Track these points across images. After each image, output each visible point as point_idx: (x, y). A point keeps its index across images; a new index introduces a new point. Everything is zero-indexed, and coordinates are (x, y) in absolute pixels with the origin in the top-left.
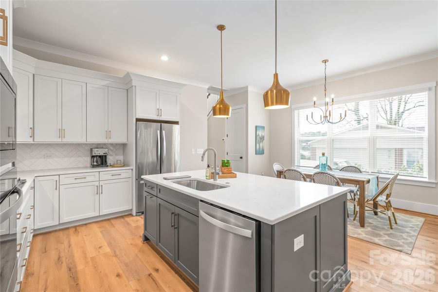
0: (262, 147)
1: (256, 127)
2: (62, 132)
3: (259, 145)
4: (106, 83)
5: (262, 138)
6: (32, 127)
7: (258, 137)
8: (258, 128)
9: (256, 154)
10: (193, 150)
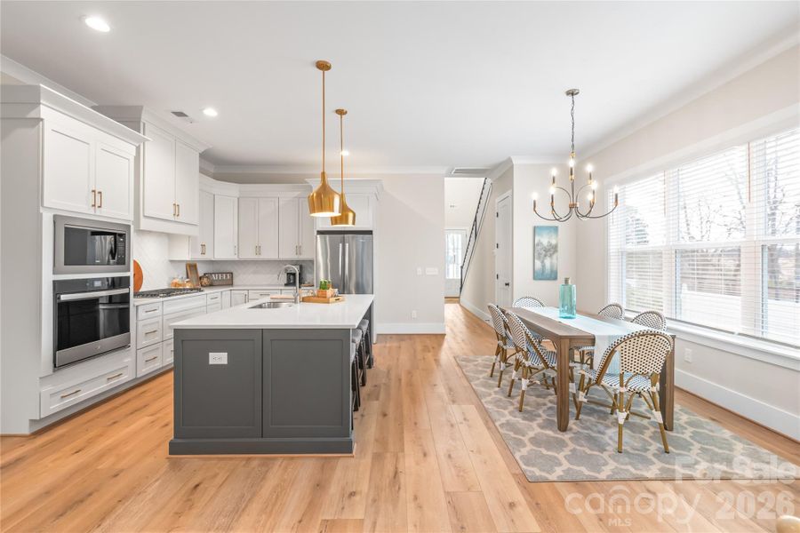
0: (552, 266)
1: (535, 228)
2: (258, 249)
3: (543, 262)
4: (296, 194)
5: (553, 249)
6: (236, 245)
7: (538, 248)
8: (537, 230)
9: (534, 278)
10: (419, 270)
